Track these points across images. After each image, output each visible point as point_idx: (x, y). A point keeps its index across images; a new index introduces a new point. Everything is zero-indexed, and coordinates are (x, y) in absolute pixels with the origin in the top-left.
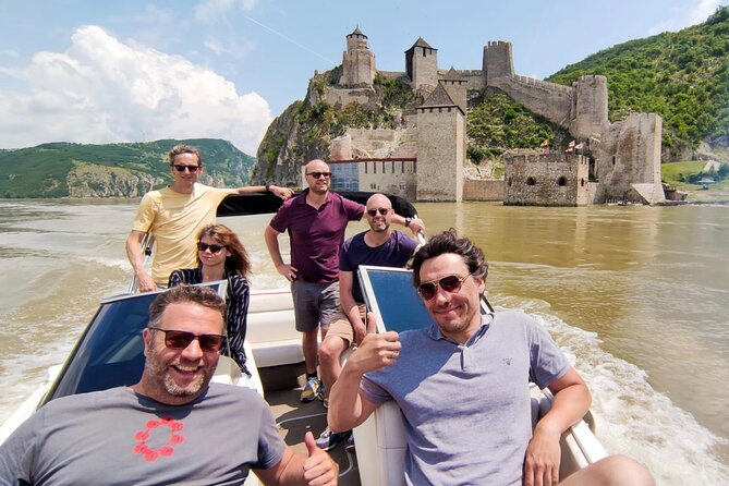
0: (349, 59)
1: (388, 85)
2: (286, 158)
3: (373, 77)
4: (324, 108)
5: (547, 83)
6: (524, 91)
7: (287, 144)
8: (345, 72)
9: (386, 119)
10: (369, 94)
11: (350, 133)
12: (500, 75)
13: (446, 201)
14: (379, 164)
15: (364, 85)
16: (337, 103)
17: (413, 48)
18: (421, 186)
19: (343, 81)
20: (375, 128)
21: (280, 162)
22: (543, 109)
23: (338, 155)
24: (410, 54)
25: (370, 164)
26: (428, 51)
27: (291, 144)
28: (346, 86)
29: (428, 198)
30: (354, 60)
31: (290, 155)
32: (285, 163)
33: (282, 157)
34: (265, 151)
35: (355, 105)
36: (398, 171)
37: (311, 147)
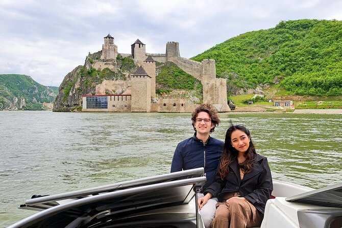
0: (105, 48)
1: (123, 60)
2: (74, 92)
3: (116, 56)
4: (93, 70)
5: (191, 61)
6: (183, 64)
7: (74, 86)
8: (103, 54)
9: (121, 76)
10: (114, 65)
11: (105, 82)
12: (173, 56)
13: (143, 112)
14: (116, 97)
15: (112, 60)
16: (99, 68)
17: (134, 44)
18: (133, 106)
19: (102, 57)
20: (116, 80)
21: (71, 94)
22: (190, 72)
23: (98, 92)
24: (133, 46)
25: (113, 97)
26: (141, 45)
27: (77, 86)
28: (103, 61)
29: (135, 111)
30: (107, 48)
31: (76, 91)
32: (74, 95)
33: (72, 92)
34: (62, 88)
35: (107, 69)
36: (124, 100)
37: (86, 88)
